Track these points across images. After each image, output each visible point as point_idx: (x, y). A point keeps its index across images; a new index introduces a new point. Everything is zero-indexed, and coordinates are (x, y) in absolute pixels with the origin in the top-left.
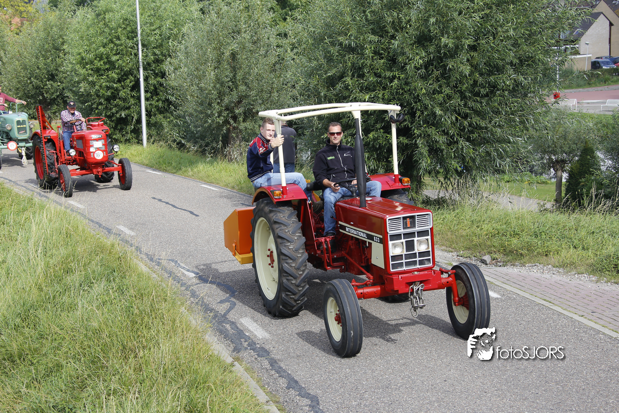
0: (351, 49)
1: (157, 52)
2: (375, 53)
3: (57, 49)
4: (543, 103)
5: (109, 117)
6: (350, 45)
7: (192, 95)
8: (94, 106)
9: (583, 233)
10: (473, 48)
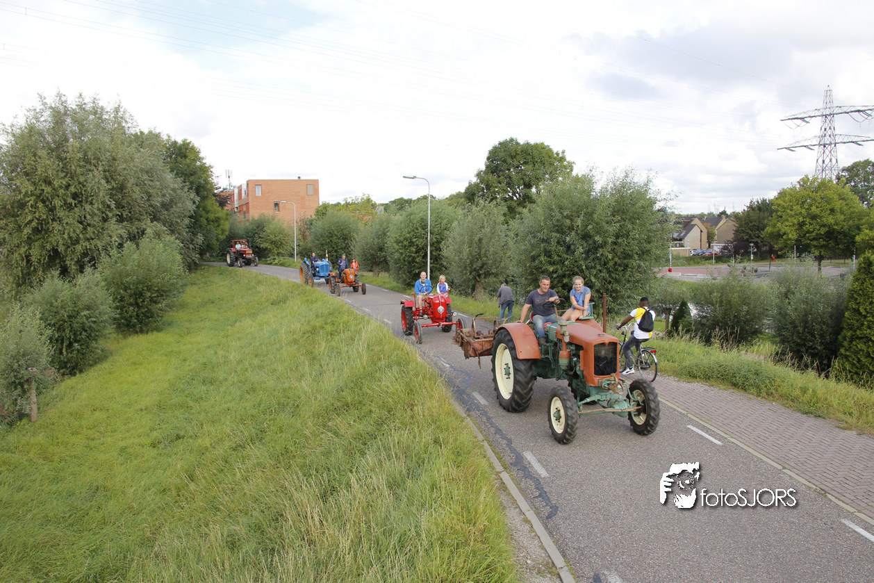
0: (543, 241)
1: (438, 237)
2: (558, 242)
3: (385, 234)
4: (655, 278)
5: (410, 272)
6: (543, 239)
7: (455, 262)
8: (402, 266)
9: (673, 353)
10: (615, 243)
